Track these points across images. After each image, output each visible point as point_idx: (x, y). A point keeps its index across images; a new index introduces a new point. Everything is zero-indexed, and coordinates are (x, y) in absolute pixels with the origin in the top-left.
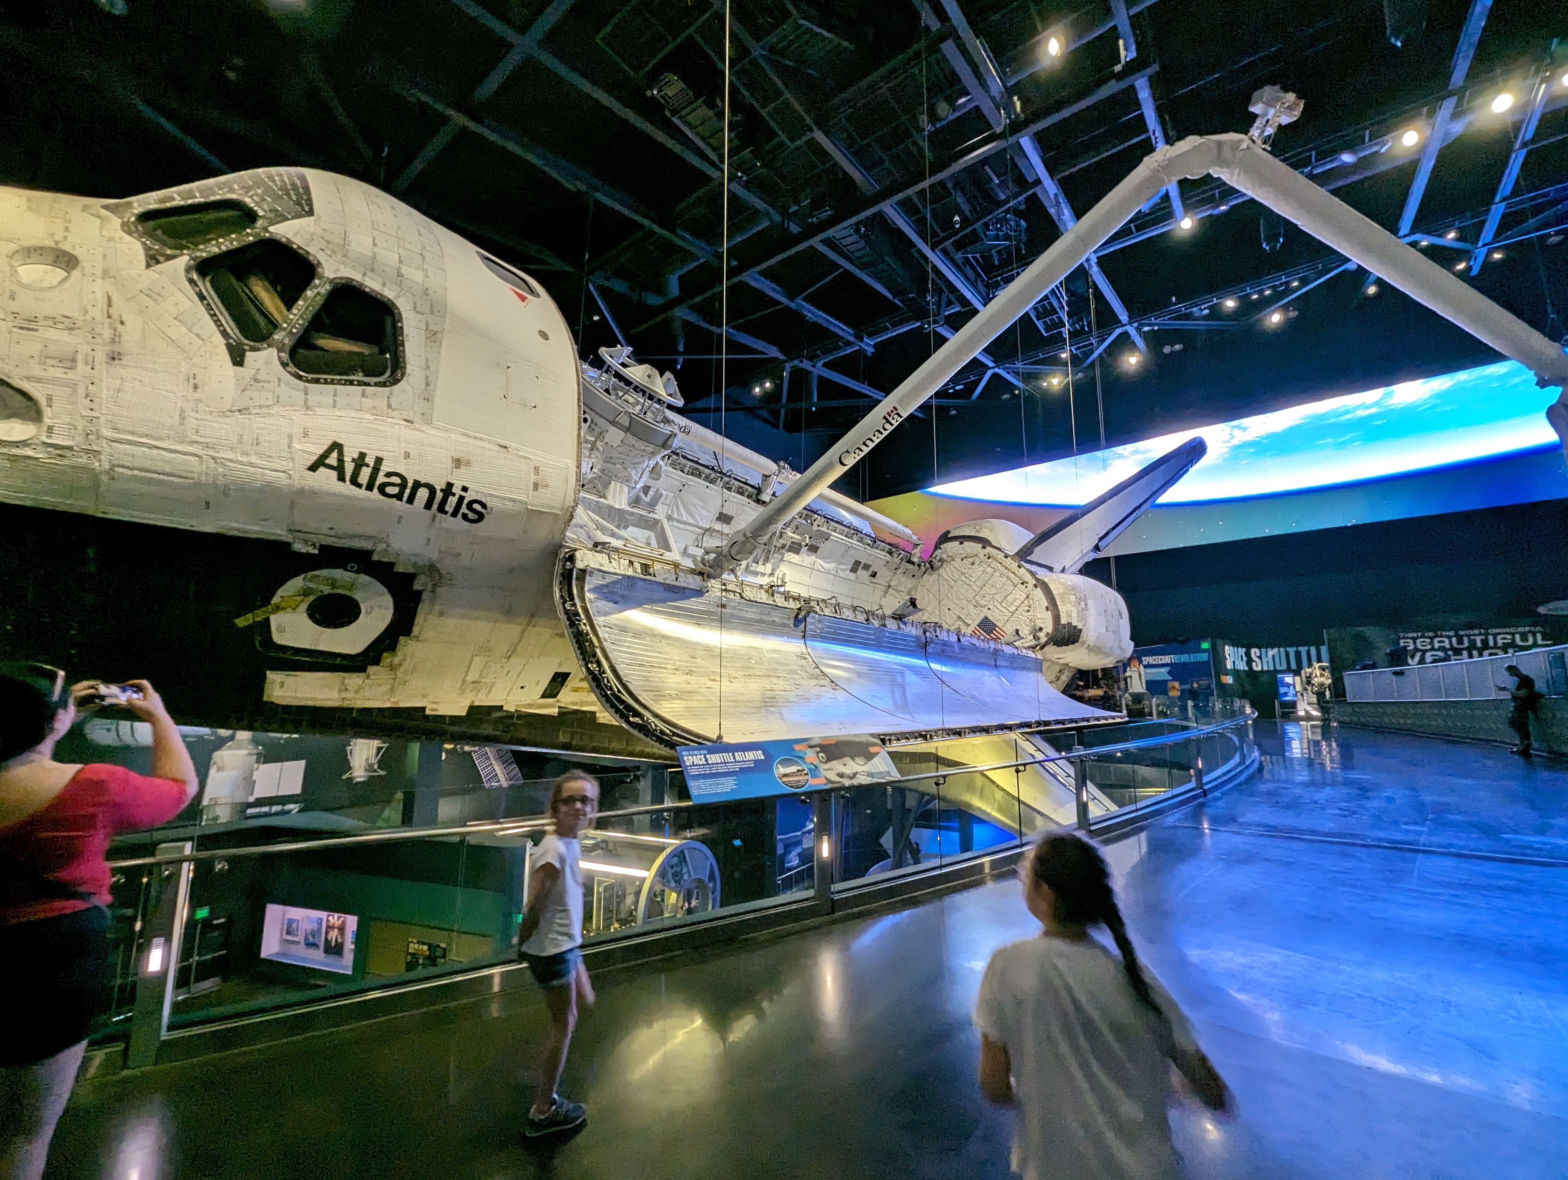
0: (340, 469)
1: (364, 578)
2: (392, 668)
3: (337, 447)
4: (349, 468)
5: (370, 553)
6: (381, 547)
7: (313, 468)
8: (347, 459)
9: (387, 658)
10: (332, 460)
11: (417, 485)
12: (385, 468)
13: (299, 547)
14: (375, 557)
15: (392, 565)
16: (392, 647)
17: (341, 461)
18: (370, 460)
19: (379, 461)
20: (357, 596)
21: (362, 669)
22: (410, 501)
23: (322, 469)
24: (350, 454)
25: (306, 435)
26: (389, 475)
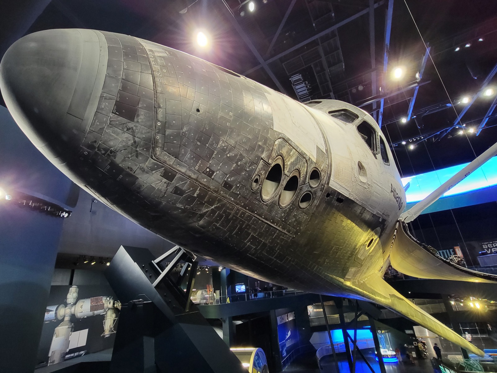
3: (392, 185)
7: (391, 192)
10: (392, 189)
11: (399, 197)
19: (396, 189)
22: (398, 203)
25: (389, 181)
26: (397, 194)
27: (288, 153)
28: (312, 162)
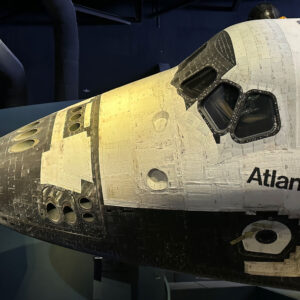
0: (259, 179)
1: (276, 223)
2: (295, 260)
3: (257, 170)
4: (263, 178)
5: (276, 212)
6: (281, 209)
7: (249, 181)
8: (262, 174)
9: (292, 255)
10: (256, 176)
11: (293, 180)
12: (277, 175)
13: (249, 213)
14: (279, 214)
15: (287, 216)
16: (294, 251)
17: (259, 175)
18: (271, 173)
19: (274, 172)
20: (275, 230)
21: (282, 261)
22: (291, 188)
23: (253, 181)
24: (262, 172)
25: (244, 166)
26: (279, 178)
27: (54, 195)
28: (78, 194)
